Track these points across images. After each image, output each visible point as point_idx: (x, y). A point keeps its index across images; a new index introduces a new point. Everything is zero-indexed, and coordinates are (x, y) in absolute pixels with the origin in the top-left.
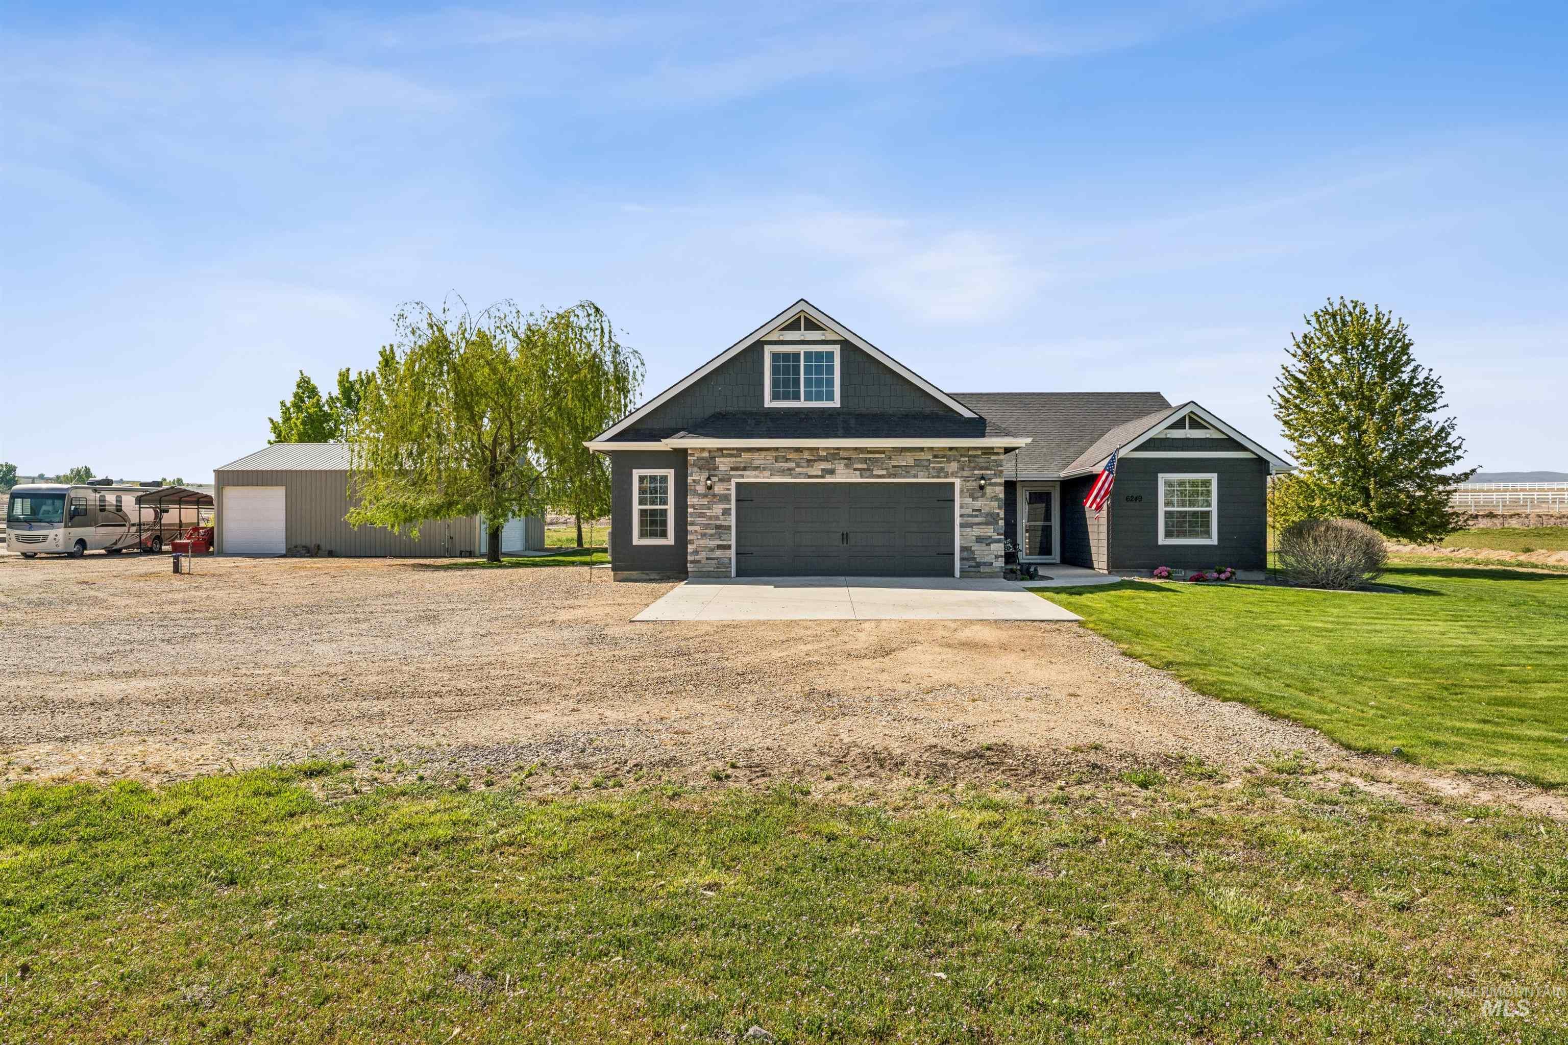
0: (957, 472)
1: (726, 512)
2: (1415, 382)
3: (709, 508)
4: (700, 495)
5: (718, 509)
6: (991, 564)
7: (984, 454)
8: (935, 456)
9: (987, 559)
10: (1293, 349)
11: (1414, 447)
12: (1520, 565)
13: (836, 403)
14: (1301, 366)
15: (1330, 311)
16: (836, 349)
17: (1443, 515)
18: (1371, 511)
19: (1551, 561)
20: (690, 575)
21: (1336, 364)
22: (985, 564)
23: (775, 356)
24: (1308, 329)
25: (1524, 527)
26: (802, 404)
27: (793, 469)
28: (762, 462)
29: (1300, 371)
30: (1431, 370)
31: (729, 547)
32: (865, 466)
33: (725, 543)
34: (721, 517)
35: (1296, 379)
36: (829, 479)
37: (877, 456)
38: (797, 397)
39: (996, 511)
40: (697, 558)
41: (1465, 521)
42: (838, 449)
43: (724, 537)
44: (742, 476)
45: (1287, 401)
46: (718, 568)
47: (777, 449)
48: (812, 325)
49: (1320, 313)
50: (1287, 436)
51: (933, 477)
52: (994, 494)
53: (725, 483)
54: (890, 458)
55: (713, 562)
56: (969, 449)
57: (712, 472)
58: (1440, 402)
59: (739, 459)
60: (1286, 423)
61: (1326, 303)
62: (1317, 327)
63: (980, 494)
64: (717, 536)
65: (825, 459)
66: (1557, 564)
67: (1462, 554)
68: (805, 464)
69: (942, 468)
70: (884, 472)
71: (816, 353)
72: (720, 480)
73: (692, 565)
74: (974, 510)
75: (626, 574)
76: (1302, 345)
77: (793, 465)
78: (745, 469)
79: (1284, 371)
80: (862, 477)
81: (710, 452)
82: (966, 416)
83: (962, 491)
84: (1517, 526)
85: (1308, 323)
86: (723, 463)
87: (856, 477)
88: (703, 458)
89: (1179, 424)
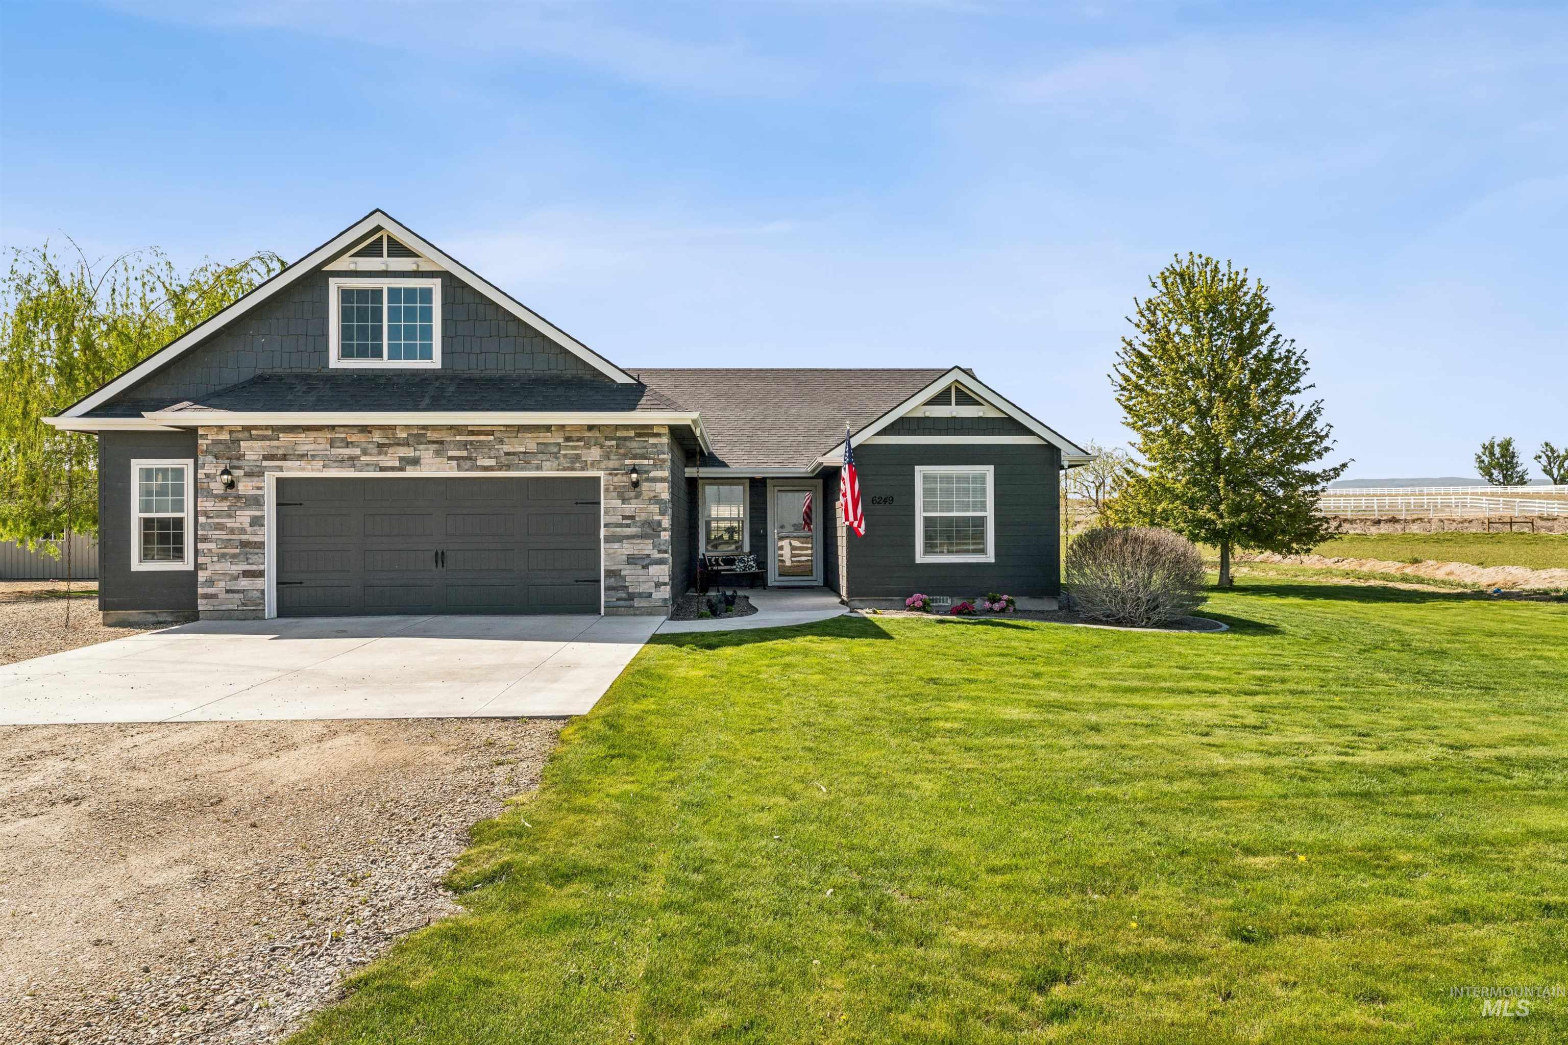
0: (599, 462)
1: (257, 522)
2: (1276, 356)
3: (230, 516)
4: (216, 496)
5: (244, 517)
6: (650, 595)
7: (639, 435)
8: (568, 439)
9: (643, 588)
10: (1136, 318)
11: (1277, 436)
12: (1404, 579)
13: (435, 362)
14: (1145, 338)
15: (1178, 270)
16: (436, 285)
17: (1309, 521)
18: (1221, 516)
19: (1440, 575)
20: (201, 616)
21: (1185, 336)
22: (640, 595)
23: (346, 295)
24: (1154, 294)
25: (1425, 533)
26: (385, 363)
27: (358, 458)
28: (312, 447)
29: (1144, 344)
30: (1293, 341)
31: (261, 574)
32: (465, 453)
33: (254, 568)
34: (249, 529)
35: (1140, 355)
36: (411, 473)
37: (482, 438)
38: (378, 354)
39: (657, 518)
40: (211, 590)
41: (1337, 528)
42: (425, 427)
43: (253, 558)
44: (281, 469)
45: (1127, 379)
46: (244, 604)
47: (332, 428)
48: (398, 249)
49: (1167, 274)
50: (1128, 424)
51: (564, 469)
52: (652, 494)
53: (255, 479)
54: (501, 442)
55: (236, 596)
56: (617, 427)
57: (235, 463)
58: (1304, 382)
59: (275, 443)
60: (1126, 407)
61: (1173, 260)
62: (1165, 291)
63: (633, 494)
64: (242, 557)
65: (406, 443)
66: (1446, 578)
67: (1345, 566)
68: (375, 451)
69: (578, 457)
70: (493, 462)
71: (406, 289)
72: (247, 475)
73: (204, 601)
74: (625, 517)
75: (122, 614)
76: (1146, 313)
77: (358, 451)
78: (284, 457)
79: (1125, 345)
80: (459, 468)
81: (231, 432)
82: (619, 381)
83: (607, 490)
84: (1418, 532)
85: (1154, 285)
86: (252, 449)
87: (451, 469)
88: (220, 442)
89: (942, 399)
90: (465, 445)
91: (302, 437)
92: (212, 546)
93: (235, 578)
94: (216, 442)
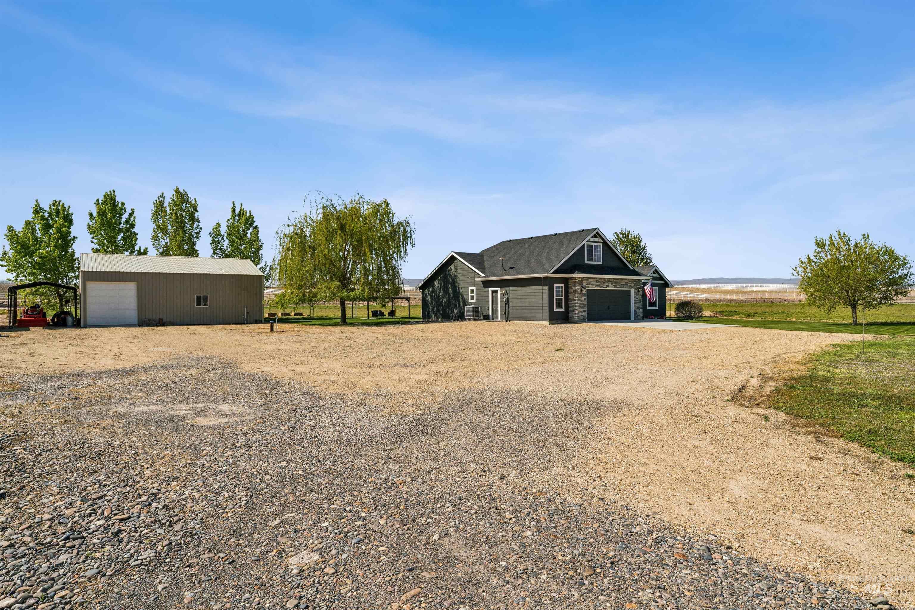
0: (633, 287)
1: (585, 299)
4: (579, 293)
7: (639, 281)
9: (639, 314)
13: (601, 263)
16: (601, 245)
26: (594, 263)
27: (600, 285)
28: (593, 282)
31: (584, 312)
36: (607, 289)
37: (617, 281)
38: (592, 260)
39: (641, 299)
40: (573, 315)
42: (610, 278)
43: (583, 308)
47: (597, 278)
51: (627, 289)
53: (585, 289)
54: (620, 282)
55: (579, 316)
57: (582, 286)
59: (588, 281)
63: (638, 294)
65: (607, 282)
68: (602, 283)
69: (628, 286)
70: (619, 286)
71: (597, 245)
73: (577, 318)
74: (637, 299)
78: (589, 285)
81: (581, 278)
83: (632, 293)
86: (585, 282)
87: (613, 288)
90: (615, 282)
91: (592, 280)
92: (578, 305)
93: (582, 312)
94: (579, 281)
